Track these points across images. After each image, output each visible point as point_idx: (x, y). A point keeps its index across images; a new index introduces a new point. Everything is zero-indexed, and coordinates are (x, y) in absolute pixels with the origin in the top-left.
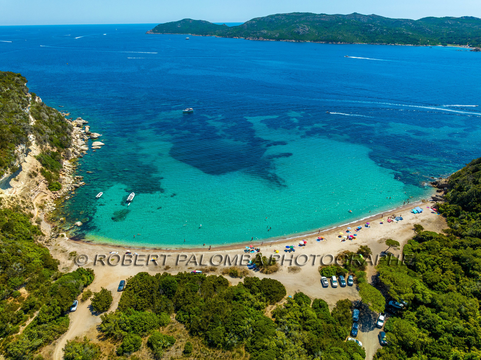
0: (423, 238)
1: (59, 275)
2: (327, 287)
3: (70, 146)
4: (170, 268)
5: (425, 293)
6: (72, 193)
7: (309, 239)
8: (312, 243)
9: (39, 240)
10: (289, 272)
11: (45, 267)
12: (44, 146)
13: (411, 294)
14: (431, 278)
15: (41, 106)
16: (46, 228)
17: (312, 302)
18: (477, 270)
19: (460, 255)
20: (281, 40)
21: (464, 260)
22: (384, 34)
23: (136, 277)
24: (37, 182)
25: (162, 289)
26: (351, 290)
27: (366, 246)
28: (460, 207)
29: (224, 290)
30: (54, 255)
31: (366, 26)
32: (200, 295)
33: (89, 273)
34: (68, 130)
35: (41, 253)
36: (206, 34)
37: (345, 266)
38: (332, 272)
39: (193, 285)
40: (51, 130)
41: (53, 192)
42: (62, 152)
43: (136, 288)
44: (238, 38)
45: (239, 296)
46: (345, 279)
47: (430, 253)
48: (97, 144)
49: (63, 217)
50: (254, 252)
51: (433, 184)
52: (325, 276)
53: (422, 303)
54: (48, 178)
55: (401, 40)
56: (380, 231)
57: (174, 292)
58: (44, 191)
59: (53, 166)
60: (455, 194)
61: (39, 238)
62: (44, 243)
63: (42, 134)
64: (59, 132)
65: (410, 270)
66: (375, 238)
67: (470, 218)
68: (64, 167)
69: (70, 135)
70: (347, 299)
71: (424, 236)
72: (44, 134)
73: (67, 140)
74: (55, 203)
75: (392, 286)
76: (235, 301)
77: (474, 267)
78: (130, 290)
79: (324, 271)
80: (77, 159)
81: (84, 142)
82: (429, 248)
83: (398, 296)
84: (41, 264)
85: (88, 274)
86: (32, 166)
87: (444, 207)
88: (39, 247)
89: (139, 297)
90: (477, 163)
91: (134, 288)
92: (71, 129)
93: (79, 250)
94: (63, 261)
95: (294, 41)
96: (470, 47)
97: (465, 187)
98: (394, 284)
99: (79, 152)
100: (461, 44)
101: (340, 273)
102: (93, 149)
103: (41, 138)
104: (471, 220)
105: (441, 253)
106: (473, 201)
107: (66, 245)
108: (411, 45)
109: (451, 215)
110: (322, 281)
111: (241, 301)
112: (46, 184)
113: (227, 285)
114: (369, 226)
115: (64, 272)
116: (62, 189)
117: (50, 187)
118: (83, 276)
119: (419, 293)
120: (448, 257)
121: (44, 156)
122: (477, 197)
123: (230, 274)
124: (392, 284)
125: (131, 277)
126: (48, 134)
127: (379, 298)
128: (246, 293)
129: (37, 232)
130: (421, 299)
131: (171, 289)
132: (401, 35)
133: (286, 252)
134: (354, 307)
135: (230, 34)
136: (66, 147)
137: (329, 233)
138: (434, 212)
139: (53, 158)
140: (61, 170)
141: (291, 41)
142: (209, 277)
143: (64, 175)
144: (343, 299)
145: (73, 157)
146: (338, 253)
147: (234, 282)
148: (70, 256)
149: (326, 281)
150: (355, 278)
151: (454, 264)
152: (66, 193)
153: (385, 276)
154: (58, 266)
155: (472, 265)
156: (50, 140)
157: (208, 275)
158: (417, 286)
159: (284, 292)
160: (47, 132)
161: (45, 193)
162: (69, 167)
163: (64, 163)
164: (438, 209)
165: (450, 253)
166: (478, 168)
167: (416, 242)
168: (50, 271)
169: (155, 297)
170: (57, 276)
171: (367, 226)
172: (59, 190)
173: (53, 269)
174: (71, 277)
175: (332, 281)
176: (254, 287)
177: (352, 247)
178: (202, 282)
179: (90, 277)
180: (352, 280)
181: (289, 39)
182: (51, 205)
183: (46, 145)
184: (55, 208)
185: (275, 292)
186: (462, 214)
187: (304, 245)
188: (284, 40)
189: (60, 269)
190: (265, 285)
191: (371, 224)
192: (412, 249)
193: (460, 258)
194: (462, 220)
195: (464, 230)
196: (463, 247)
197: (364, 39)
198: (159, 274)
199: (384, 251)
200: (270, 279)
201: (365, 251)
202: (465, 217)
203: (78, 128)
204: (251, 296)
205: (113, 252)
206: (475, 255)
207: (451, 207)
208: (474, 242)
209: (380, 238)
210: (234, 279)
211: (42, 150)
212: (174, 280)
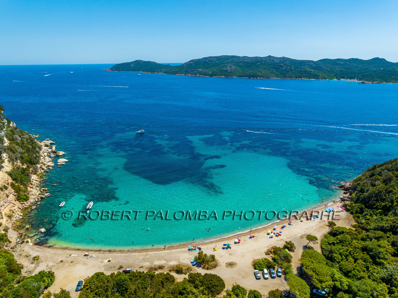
0: (336, 233)
1: (22, 279)
2: (259, 279)
3: (38, 163)
4: (123, 267)
5: (342, 281)
6: (39, 203)
7: (243, 237)
8: (245, 241)
9: (5, 246)
10: (227, 267)
11: (9, 272)
12: (15, 163)
13: (331, 282)
14: (346, 267)
15: (15, 129)
16: (13, 236)
17: (248, 293)
18: (382, 259)
19: (367, 246)
20: (213, 76)
21: (371, 250)
22: (293, 71)
23: (93, 277)
24: (7, 194)
25: (116, 287)
26: (280, 281)
27: (291, 242)
28: (363, 206)
29: (171, 286)
30: (19, 259)
31: (278, 66)
32: (150, 291)
33: (50, 275)
34: (37, 149)
35: (6, 259)
36: (154, 72)
37: (274, 259)
38: (263, 265)
39: (144, 282)
40: (22, 149)
41: (21, 202)
42: (31, 168)
43: (92, 287)
44: (179, 75)
45: (184, 291)
46: (275, 272)
47: (343, 246)
48: (62, 161)
49: (29, 225)
50: (196, 250)
51: (340, 187)
52: (258, 270)
53: (340, 290)
54: (17, 190)
55: (306, 76)
56: (301, 228)
57: (126, 289)
58: (13, 202)
59: (22, 181)
60: (358, 195)
61: (6, 245)
62: (9, 249)
63: (14, 153)
64: (29, 151)
65: (328, 261)
66: (297, 234)
67: (372, 215)
68: (32, 181)
69: (39, 153)
70: (278, 289)
71: (337, 231)
72: (16, 153)
73: (36, 158)
74: (22, 213)
75: (315, 276)
76: (181, 296)
77: (380, 256)
78: (87, 289)
79: (257, 265)
80: (44, 174)
81: (50, 159)
82: (342, 241)
83: (320, 284)
84: (6, 269)
85: (49, 277)
86: (3, 181)
87: (351, 206)
88: (5, 253)
89: (95, 296)
90: (373, 170)
91: (90, 287)
92: (40, 148)
93: (42, 254)
94: (26, 266)
95: (224, 77)
96: (358, 80)
97: (366, 189)
98: (316, 274)
99: (46, 167)
100: (351, 78)
101: (270, 266)
102: (58, 165)
103: (13, 156)
104: (373, 216)
105: (352, 245)
106: (373, 201)
107: (30, 250)
108: (313, 79)
109: (357, 212)
110: (255, 274)
111: (186, 295)
112: (15, 196)
113: (173, 281)
114: (291, 224)
115: (27, 275)
116: (29, 200)
117: (19, 199)
118: (45, 278)
119: (337, 281)
120: (358, 248)
121: (15, 172)
122: (376, 197)
123: (176, 271)
124: (314, 274)
125: (88, 277)
126: (20, 153)
127: (304, 287)
128: (190, 287)
129: (4, 240)
130: (340, 286)
131: (124, 286)
132: (306, 72)
133: (224, 249)
134: (283, 296)
135: (173, 72)
136: (35, 164)
137: (259, 231)
138: (343, 210)
139: (23, 174)
140: (29, 183)
141: (221, 77)
142: (158, 274)
143: (32, 187)
144: (274, 289)
145: (40, 172)
146: (268, 248)
147: (180, 278)
148: (33, 260)
149: (258, 273)
150: (283, 270)
151: (363, 254)
152: (32, 203)
153: (308, 267)
154: (22, 270)
155: (378, 255)
156: (21, 157)
157: (157, 273)
158: (335, 274)
159: (223, 285)
160: (19, 151)
161: (14, 204)
162: (37, 181)
163: (32, 177)
164: (346, 208)
165: (359, 245)
166: (374, 173)
167: (331, 237)
168: (14, 275)
169: (110, 295)
170: (20, 279)
171: (290, 224)
172: (26, 200)
173: (17, 273)
174: (33, 279)
175: (263, 274)
176: (197, 282)
177: (279, 243)
178: (151, 279)
179: (51, 279)
180: (281, 272)
181: (220, 76)
182: (18, 214)
183: (17, 163)
184: (22, 217)
185: (215, 285)
186: (365, 211)
187: (239, 243)
188: (216, 76)
189: (24, 273)
190: (207, 280)
191: (293, 222)
192: (328, 243)
193: (368, 248)
194: (366, 216)
195: (368, 225)
196: (369, 240)
197: (278, 75)
198: (114, 273)
199: (305, 245)
200: (210, 274)
201: (289, 246)
202: (368, 214)
203: (46, 147)
204: (195, 290)
205: (72, 255)
206: (379, 246)
207: (357, 206)
208: (378, 235)
209: (302, 234)
210: (180, 275)
211: (13, 167)
212: (127, 278)
